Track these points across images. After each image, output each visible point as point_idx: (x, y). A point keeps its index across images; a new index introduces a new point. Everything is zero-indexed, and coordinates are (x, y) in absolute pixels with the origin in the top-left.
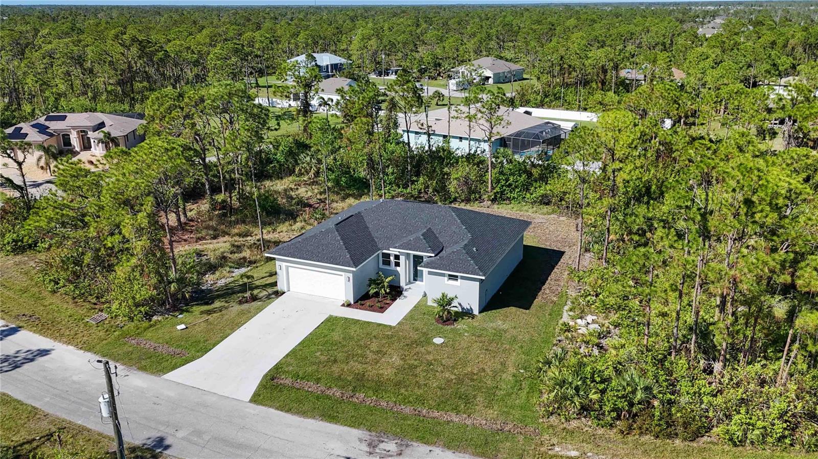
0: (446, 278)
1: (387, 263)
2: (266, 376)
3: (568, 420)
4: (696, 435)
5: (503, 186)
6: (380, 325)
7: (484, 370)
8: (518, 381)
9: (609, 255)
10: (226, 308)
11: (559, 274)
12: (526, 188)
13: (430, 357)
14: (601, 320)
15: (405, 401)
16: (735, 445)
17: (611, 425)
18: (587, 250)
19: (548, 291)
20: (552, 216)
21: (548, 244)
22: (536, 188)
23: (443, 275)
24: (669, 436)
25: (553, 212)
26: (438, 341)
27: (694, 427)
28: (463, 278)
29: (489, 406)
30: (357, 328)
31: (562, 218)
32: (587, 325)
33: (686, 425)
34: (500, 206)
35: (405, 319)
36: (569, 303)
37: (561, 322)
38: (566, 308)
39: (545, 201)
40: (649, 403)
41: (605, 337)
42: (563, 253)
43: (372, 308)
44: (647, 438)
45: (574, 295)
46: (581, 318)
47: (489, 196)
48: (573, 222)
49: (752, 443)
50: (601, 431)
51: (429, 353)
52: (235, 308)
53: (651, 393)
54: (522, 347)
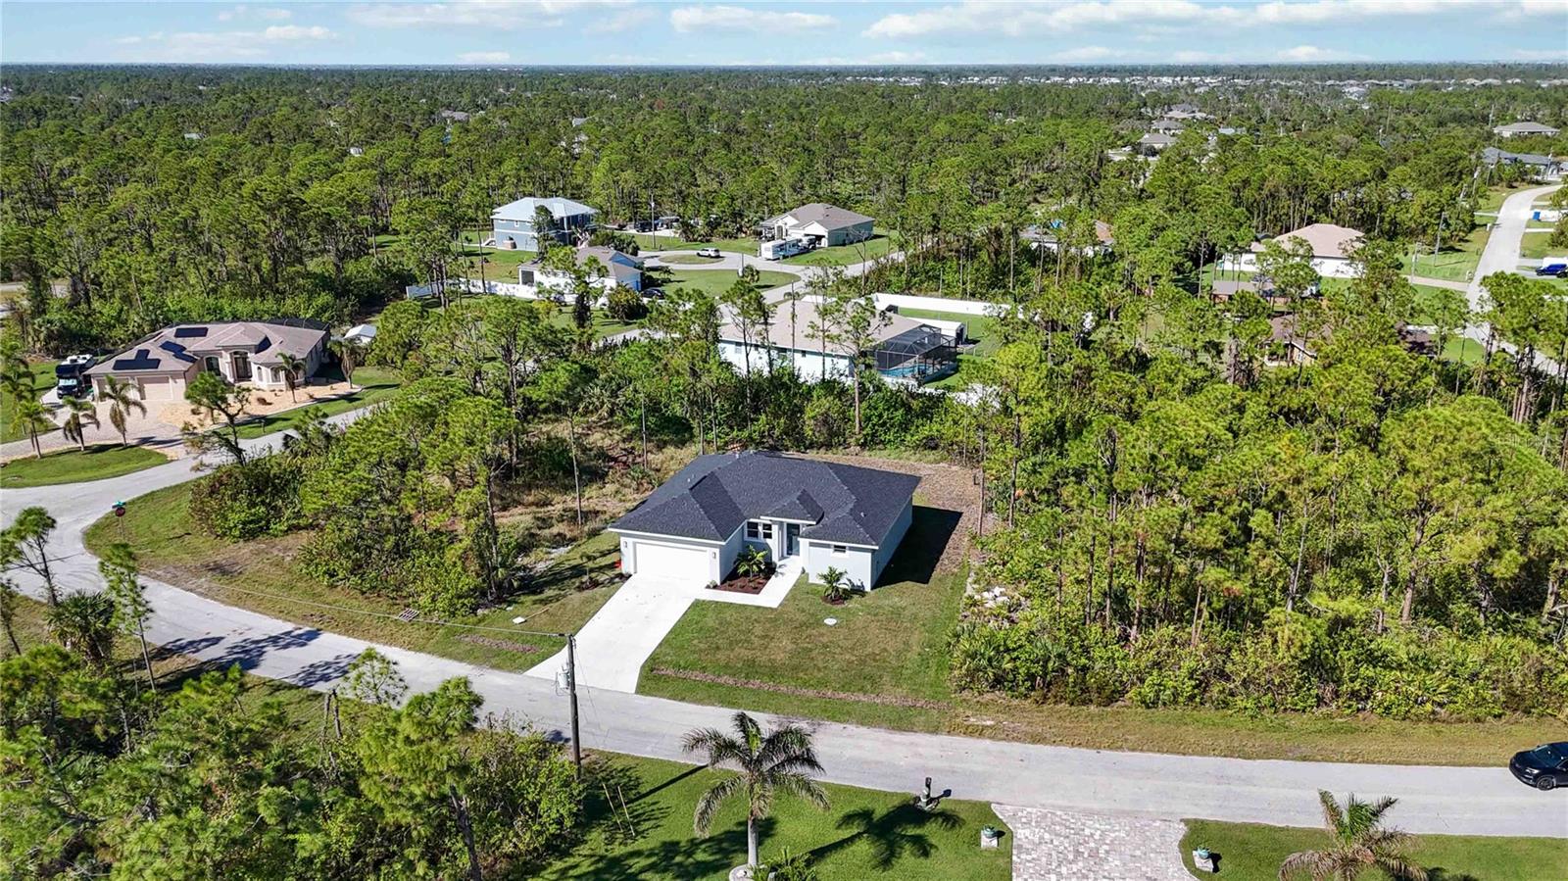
0: (832, 550)
1: (755, 534)
2: (643, 667)
3: (980, 694)
4: (1110, 700)
5: (874, 425)
6: (758, 607)
7: (885, 650)
8: (924, 660)
9: (1017, 516)
10: (564, 596)
11: (959, 540)
12: (904, 427)
13: (825, 640)
14: (1010, 592)
15: (806, 684)
16: (1148, 707)
17: (1025, 695)
18: (990, 509)
19: (946, 562)
20: (941, 464)
21: (940, 502)
22: (918, 427)
23: (828, 546)
24: (1084, 703)
25: (943, 459)
26: (830, 622)
27: (1108, 692)
28: (851, 549)
29: (897, 685)
30: (733, 611)
31: (954, 468)
32: (995, 598)
33: (1100, 689)
34: (873, 453)
35: (786, 599)
36: (972, 574)
37: (966, 595)
38: (970, 580)
39: (930, 444)
40: (1063, 671)
41: (1016, 610)
42: (960, 514)
43: (743, 589)
44: (1064, 705)
45: (977, 564)
46: (988, 590)
47: (858, 440)
48: (969, 473)
49: (1164, 704)
50: (1016, 702)
51: (822, 635)
52: (575, 598)
53: (1065, 659)
54: (924, 625)
